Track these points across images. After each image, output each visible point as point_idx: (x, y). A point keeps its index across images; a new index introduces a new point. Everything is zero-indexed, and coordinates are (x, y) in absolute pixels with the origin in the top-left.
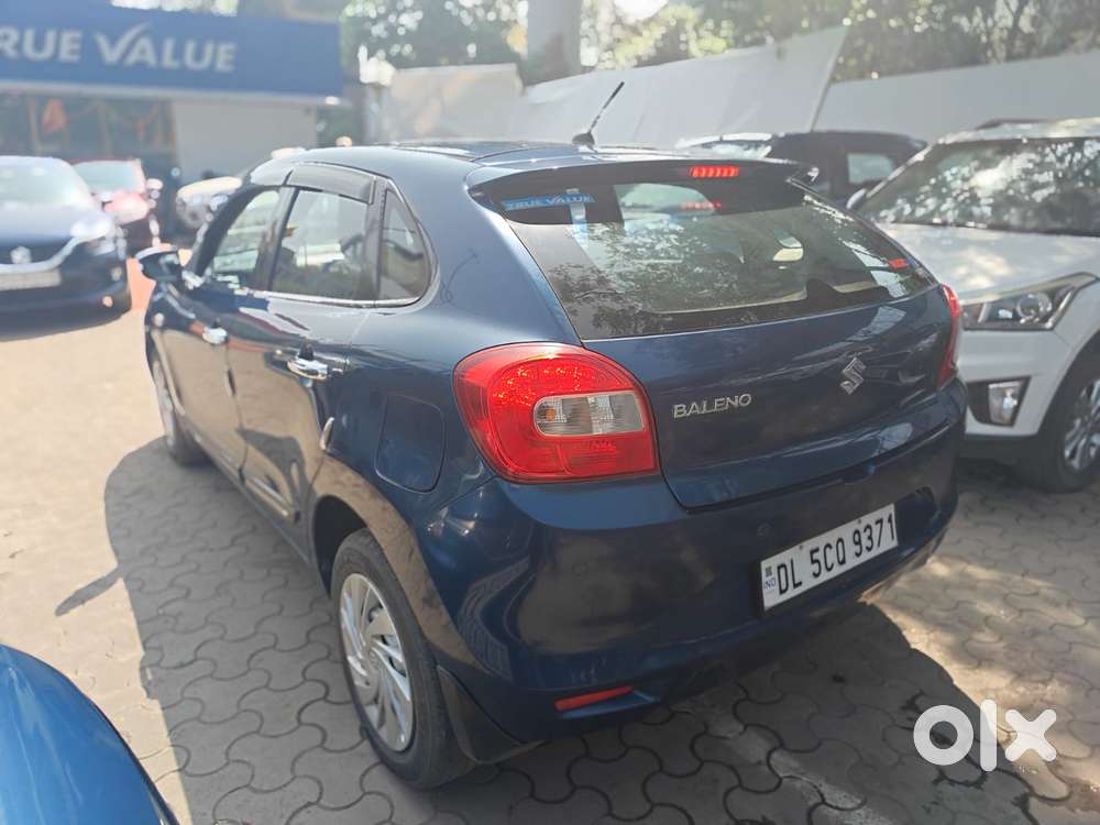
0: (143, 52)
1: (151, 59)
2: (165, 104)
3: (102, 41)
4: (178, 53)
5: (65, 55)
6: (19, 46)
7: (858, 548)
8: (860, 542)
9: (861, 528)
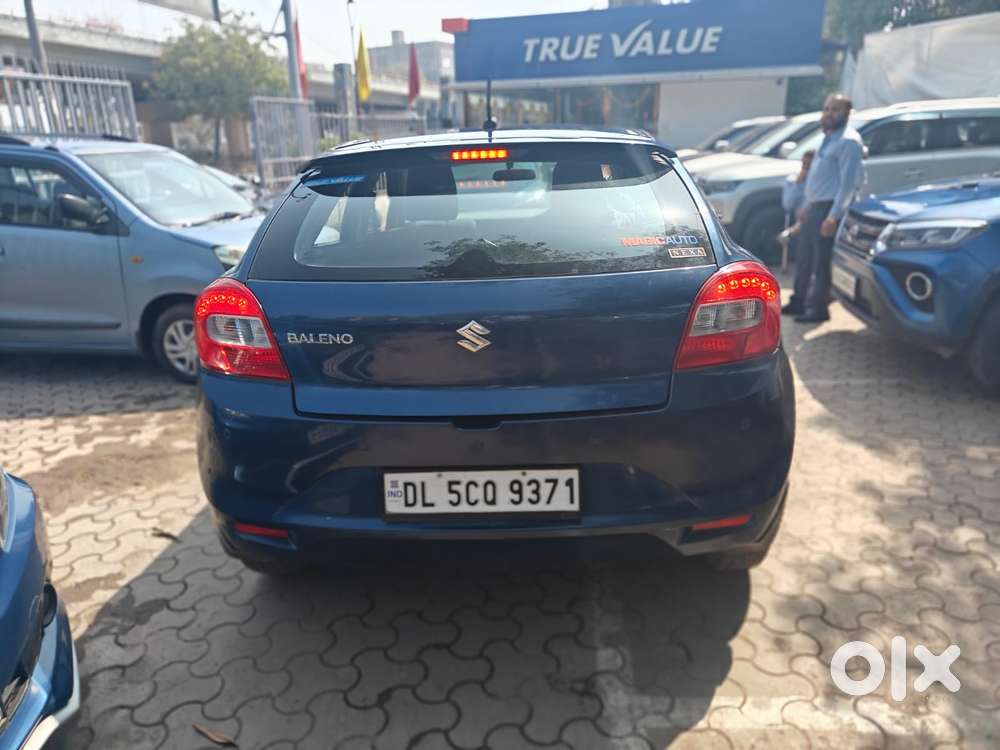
0: (644, 44)
1: (649, 50)
2: (655, 87)
3: (615, 38)
4: (672, 43)
5: (588, 55)
6: (557, 52)
7: (516, 497)
8: (520, 492)
9: (524, 480)
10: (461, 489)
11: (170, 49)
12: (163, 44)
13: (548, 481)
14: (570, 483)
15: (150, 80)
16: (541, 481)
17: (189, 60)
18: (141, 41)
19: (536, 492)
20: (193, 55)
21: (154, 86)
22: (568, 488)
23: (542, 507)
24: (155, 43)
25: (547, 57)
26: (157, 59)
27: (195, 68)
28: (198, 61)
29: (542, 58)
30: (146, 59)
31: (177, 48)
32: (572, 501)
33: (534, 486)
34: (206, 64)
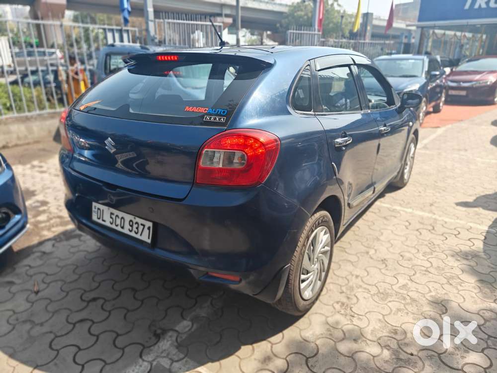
6: (487, 3)
7: (131, 228)
8: (132, 226)
9: (134, 221)
10: (114, 217)
11: (292, 8)
12: (290, 6)
13: (142, 225)
14: (149, 228)
15: (280, 22)
16: (140, 224)
17: (299, 13)
18: (281, 5)
19: (137, 228)
20: (302, 10)
21: (281, 26)
22: (148, 231)
23: (138, 236)
24: (287, 5)
25: (480, 6)
26: (285, 13)
27: (301, 17)
28: (303, 13)
29: (476, 6)
30: (281, 13)
31: (295, 7)
32: (149, 238)
33: (137, 225)
34: (306, 15)
